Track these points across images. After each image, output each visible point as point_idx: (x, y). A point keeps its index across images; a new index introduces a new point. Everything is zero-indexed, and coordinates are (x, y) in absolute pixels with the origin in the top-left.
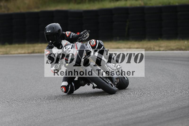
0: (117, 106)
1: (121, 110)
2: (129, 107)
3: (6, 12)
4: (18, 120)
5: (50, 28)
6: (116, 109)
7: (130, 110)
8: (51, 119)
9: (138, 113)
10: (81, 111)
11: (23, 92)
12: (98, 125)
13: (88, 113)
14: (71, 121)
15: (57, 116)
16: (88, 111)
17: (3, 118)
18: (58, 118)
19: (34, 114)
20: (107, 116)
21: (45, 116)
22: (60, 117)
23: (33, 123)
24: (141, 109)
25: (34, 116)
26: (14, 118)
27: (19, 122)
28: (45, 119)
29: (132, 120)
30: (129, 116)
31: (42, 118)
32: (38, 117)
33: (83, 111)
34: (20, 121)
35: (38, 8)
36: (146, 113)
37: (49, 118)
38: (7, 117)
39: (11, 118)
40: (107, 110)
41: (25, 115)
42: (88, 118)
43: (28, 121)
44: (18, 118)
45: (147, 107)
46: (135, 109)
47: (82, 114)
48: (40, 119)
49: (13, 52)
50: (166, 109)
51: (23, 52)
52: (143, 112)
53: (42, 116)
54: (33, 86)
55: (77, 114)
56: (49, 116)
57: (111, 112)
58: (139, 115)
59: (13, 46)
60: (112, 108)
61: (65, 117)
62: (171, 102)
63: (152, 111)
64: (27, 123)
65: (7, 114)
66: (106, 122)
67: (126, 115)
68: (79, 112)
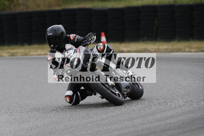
0: (144, 112)
1: (148, 116)
2: (157, 113)
3: (25, 10)
4: (37, 127)
5: (52, 30)
6: (143, 116)
7: (158, 116)
8: (73, 126)
9: (167, 119)
10: (105, 117)
11: (43, 97)
12: (123, 132)
13: (113, 119)
14: (95, 128)
15: (79, 122)
16: (113, 117)
17: (21, 124)
18: (80, 125)
19: (54, 120)
20: (134, 123)
21: (67, 122)
22: (82, 123)
23: (53, 130)
24: (170, 115)
25: (54, 122)
26: (33, 124)
27: (38, 129)
28: (67, 126)
29: (160, 127)
30: (157, 123)
31: (64, 125)
32: (59, 123)
33: (107, 117)
34: (40, 127)
35: (60, 6)
36: (176, 119)
37: (70, 124)
38: (25, 123)
39: (30, 125)
40: (133, 116)
41: (45, 121)
42: (112, 125)
43: (48, 128)
44: (37, 125)
45: (177, 113)
46: (164, 115)
47: (107, 120)
48: (62, 126)
49: (32, 53)
50: (197, 115)
51: (43, 53)
52: (172, 118)
53: (63, 123)
54: (54, 90)
55: (101, 120)
56: (71, 122)
57: (137, 118)
58: (168, 121)
59: (33, 46)
60: (139, 114)
61: (88, 123)
62: (202, 107)
63: (182, 117)
64: (47, 129)
65: (26, 120)
66: (132, 129)
67: (154, 121)
68: (103, 118)
